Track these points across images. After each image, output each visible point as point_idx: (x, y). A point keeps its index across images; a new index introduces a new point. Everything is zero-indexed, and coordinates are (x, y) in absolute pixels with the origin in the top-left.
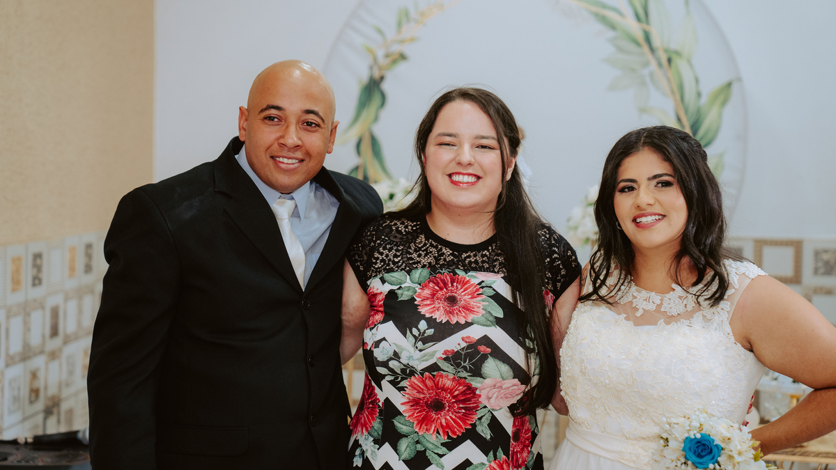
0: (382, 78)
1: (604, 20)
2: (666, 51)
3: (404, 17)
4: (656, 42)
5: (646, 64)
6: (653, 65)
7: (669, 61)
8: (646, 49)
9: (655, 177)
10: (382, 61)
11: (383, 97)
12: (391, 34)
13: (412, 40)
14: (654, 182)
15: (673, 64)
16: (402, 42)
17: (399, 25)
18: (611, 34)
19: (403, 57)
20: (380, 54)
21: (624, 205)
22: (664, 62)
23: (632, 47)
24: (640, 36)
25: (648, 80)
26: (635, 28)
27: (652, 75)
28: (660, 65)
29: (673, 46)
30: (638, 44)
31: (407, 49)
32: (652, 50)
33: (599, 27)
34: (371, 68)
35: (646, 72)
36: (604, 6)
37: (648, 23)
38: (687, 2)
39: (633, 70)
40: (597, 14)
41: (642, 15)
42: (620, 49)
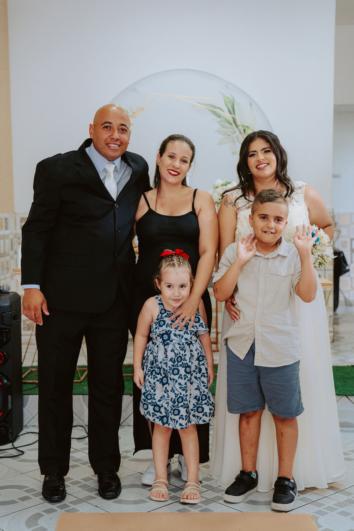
1: (215, 113)
2: (243, 126)
4: (238, 123)
5: (235, 132)
6: (237, 133)
7: (244, 130)
8: (234, 126)
9: (264, 149)
14: (263, 151)
18: (219, 119)
21: (252, 161)
22: (243, 132)
23: (228, 125)
24: (231, 120)
25: (235, 139)
26: (229, 117)
27: (237, 137)
28: (240, 133)
29: (245, 125)
30: (231, 124)
32: (237, 126)
33: (213, 116)
35: (234, 136)
36: (215, 107)
37: (234, 115)
38: (251, 104)
39: (229, 135)
40: (212, 111)
41: (232, 111)
42: (223, 126)
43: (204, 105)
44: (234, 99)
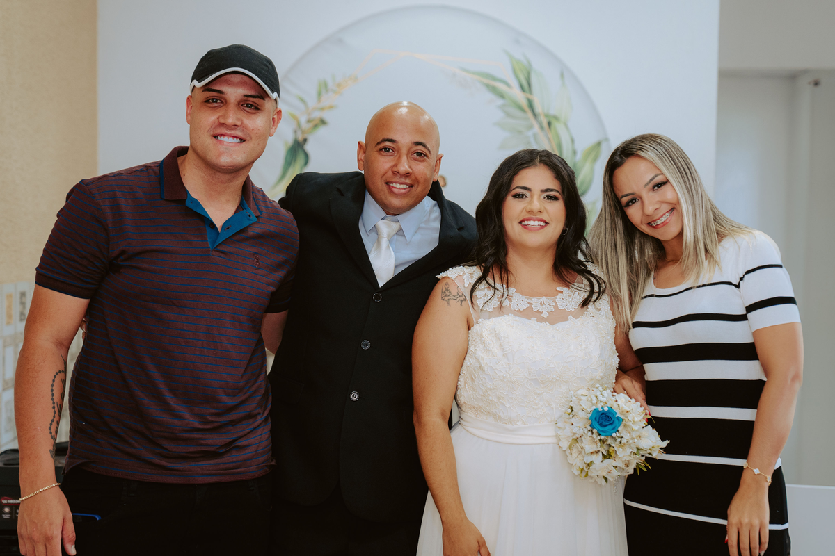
0: (305, 140)
1: (493, 90)
2: (547, 116)
3: (323, 89)
4: (538, 108)
5: (531, 127)
6: (536, 128)
7: (549, 124)
8: (530, 114)
10: (305, 126)
11: (307, 156)
12: (312, 103)
13: (331, 107)
14: (544, 195)
15: (552, 127)
16: (322, 109)
17: (319, 95)
18: (500, 102)
19: (323, 122)
20: (303, 120)
22: (545, 125)
23: (518, 113)
24: (524, 103)
25: (533, 139)
26: (521, 97)
27: (535, 135)
28: (542, 128)
29: (552, 112)
30: (523, 110)
31: (326, 115)
32: (535, 115)
33: (490, 96)
34: (295, 132)
35: (530, 133)
36: (494, 78)
37: (530, 92)
38: (562, 75)
39: (520, 132)
40: (488, 86)
41: (526, 87)
42: (508, 115)
43: (474, 73)
44: (530, 64)
